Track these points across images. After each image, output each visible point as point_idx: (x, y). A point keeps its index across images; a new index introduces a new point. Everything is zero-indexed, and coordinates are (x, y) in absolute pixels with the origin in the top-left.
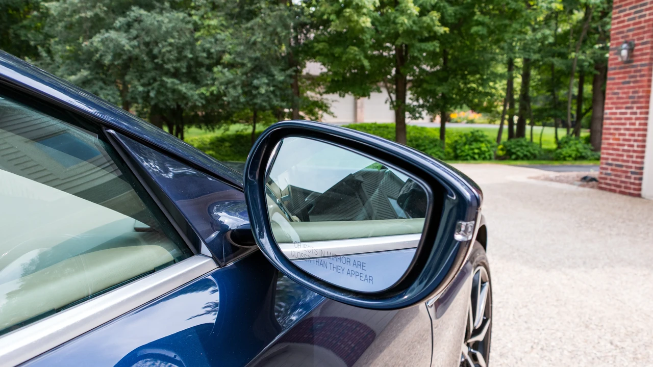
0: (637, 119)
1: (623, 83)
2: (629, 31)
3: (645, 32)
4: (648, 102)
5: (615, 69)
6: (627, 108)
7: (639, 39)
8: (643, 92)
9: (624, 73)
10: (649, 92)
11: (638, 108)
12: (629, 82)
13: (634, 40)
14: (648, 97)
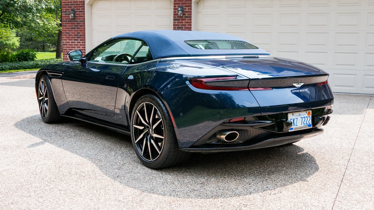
0: (81, 45)
1: (71, 28)
2: (71, 5)
3: (80, 7)
4: (85, 38)
5: (66, 21)
6: (75, 40)
7: (77, 9)
8: (82, 33)
9: (71, 24)
10: (85, 33)
11: (81, 40)
12: (74, 28)
13: (75, 9)
14: (85, 35)
